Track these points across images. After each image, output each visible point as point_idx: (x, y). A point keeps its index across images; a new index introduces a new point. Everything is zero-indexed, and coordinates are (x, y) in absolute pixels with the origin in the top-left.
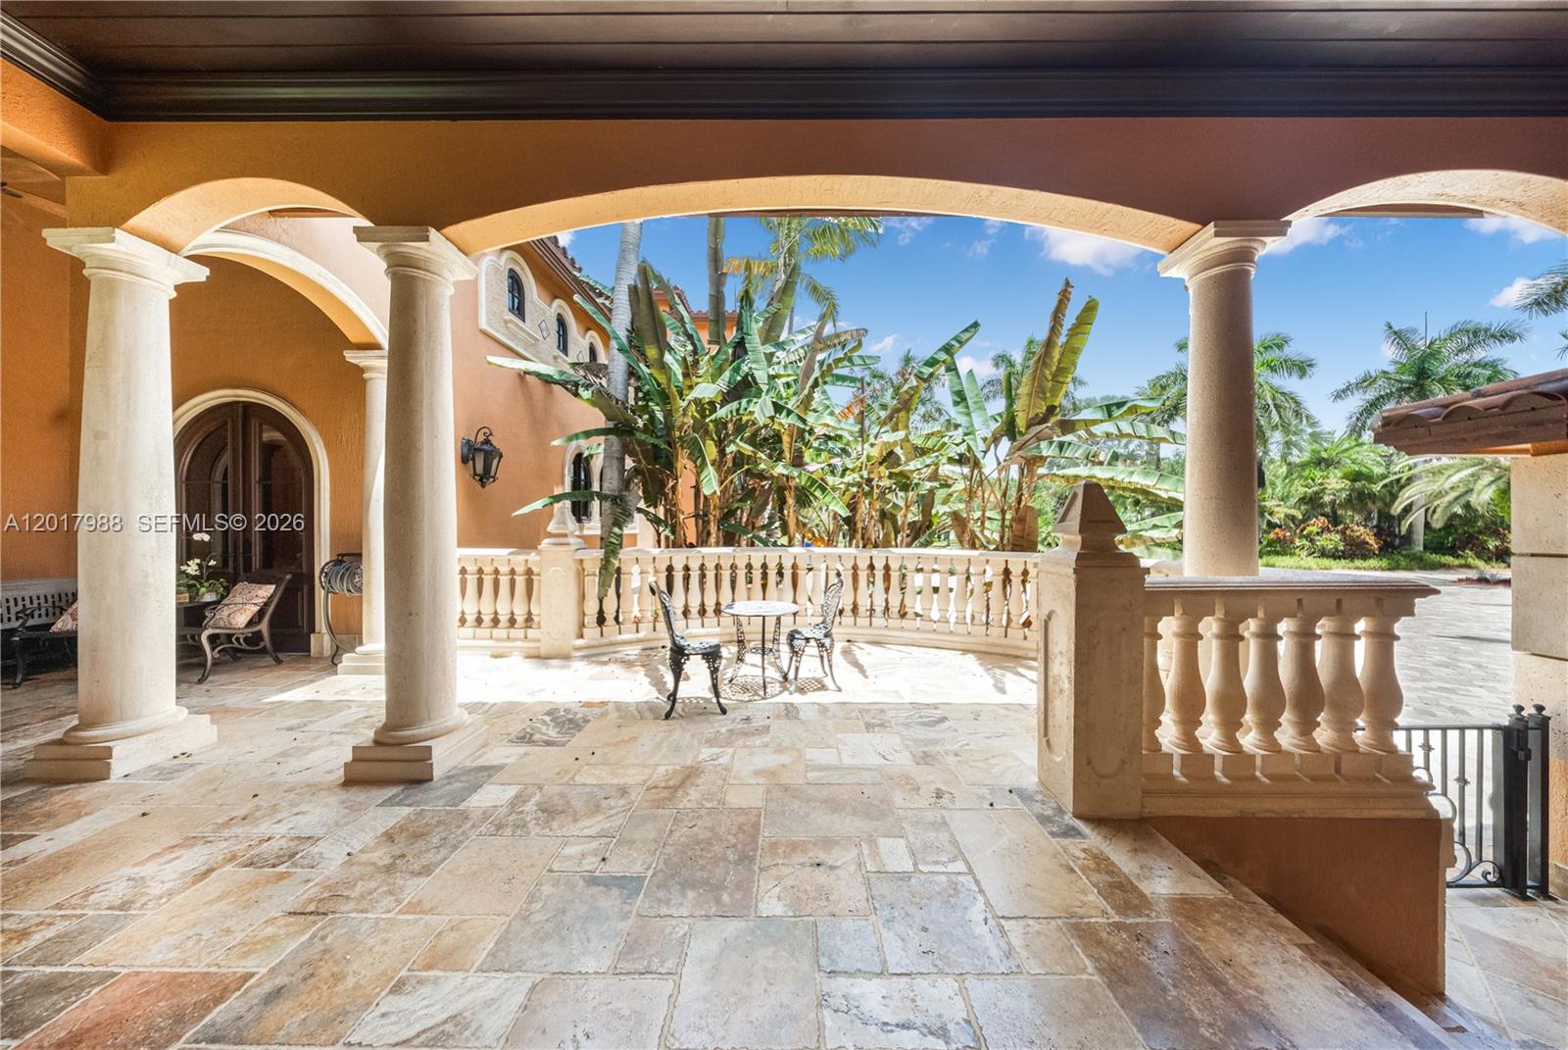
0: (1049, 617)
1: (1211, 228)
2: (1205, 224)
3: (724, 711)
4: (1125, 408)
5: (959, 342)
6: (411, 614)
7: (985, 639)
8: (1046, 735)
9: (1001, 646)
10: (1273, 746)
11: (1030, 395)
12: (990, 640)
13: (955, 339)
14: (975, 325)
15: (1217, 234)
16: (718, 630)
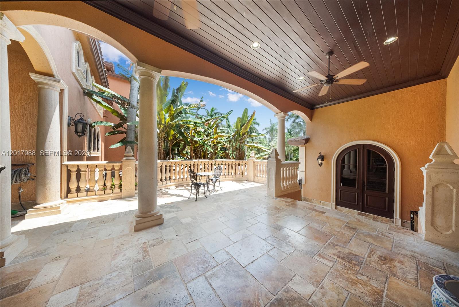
0: (270, 169)
1: (283, 113)
2: (282, 112)
3: (207, 197)
4: (261, 134)
5: (229, 114)
6: (153, 179)
7: (235, 178)
8: (269, 187)
9: (239, 179)
10: (289, 184)
11: (244, 129)
12: (236, 178)
13: (228, 113)
14: (232, 111)
15: (283, 114)
16: (175, 183)
